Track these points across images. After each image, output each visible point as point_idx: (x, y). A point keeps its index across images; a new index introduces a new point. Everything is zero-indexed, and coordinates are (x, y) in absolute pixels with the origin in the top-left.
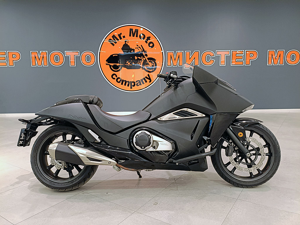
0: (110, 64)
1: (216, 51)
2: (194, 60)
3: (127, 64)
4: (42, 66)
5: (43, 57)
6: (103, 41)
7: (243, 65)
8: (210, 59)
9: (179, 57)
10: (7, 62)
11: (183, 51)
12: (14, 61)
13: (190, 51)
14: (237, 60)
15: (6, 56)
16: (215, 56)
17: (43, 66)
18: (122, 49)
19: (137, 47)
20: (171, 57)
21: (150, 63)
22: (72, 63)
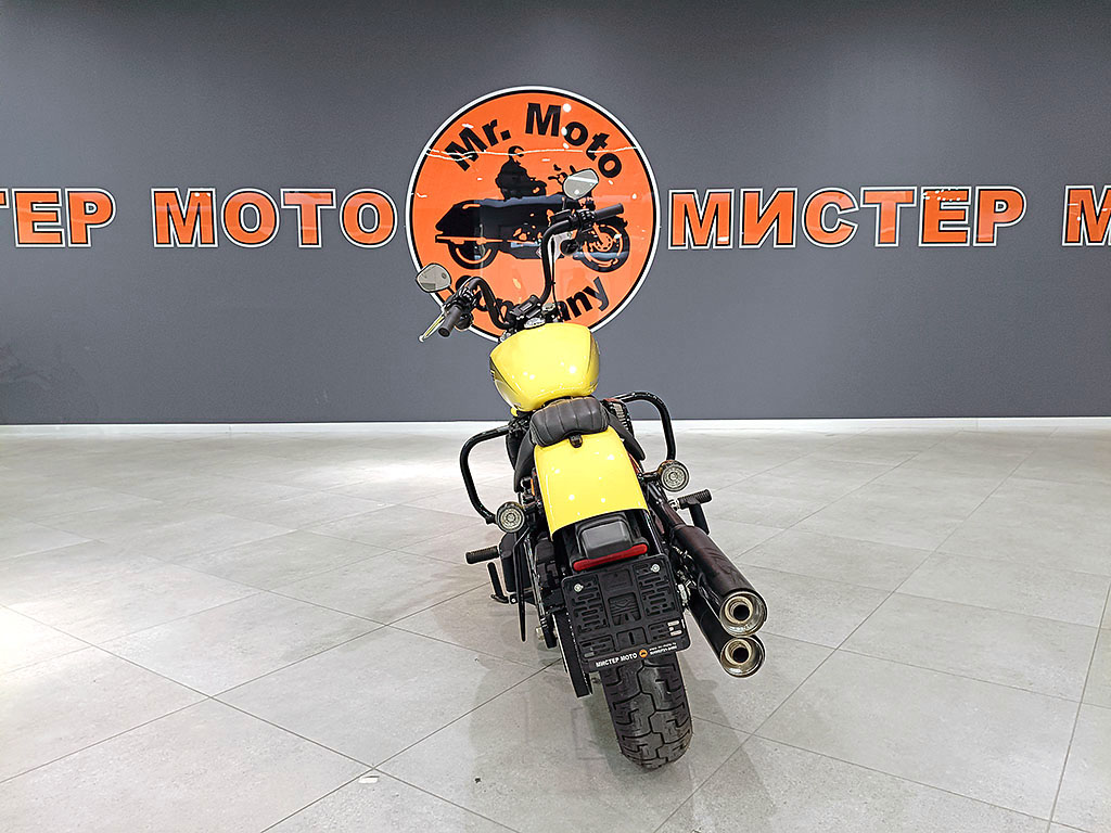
0: (452, 239)
1: (863, 189)
2: (775, 224)
3: (517, 238)
4: (193, 245)
5: (198, 213)
6: (424, 152)
7: (968, 245)
8: (839, 220)
9: (716, 213)
10: (62, 230)
11: (733, 190)
12: (89, 227)
13: (761, 190)
14: (944, 226)
15: (62, 208)
16: (857, 209)
17: (200, 245)
18: (499, 182)
19: (555, 174)
20: (686, 214)
21: (603, 237)
22: (309, 235)
